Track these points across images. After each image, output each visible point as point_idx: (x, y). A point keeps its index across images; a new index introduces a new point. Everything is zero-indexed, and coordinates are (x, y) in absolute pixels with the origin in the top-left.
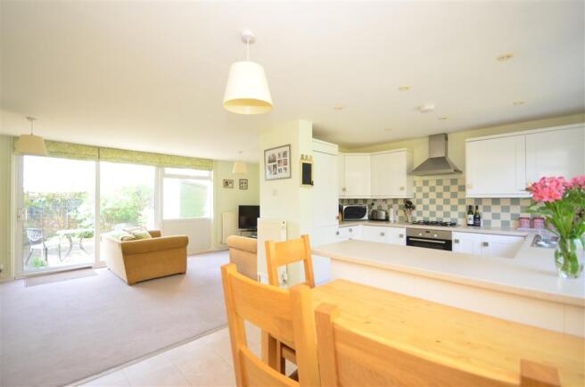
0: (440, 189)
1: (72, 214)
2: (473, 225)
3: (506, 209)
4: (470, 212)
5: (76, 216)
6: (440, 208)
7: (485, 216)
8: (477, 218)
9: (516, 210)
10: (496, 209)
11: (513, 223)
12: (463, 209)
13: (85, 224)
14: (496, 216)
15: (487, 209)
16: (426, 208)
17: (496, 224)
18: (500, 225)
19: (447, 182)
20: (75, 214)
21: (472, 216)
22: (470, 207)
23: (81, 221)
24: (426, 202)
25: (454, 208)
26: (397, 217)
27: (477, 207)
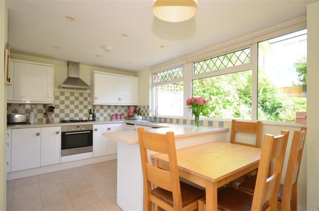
0: (72, 98)
2: (92, 120)
3: (106, 111)
4: (90, 113)
6: (72, 111)
7: (97, 115)
8: (94, 116)
9: (109, 111)
10: (102, 111)
11: (108, 118)
12: (86, 111)
14: (102, 115)
15: (98, 111)
16: (62, 111)
17: (102, 119)
18: (103, 120)
19: (77, 94)
21: (91, 115)
22: (91, 110)
24: (62, 107)
25: (81, 111)
26: (36, 119)
27: (94, 110)
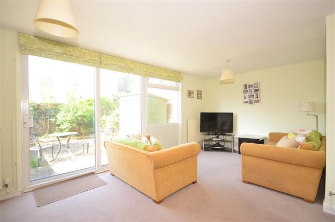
1: (53, 120)
5: (55, 121)
13: (62, 127)
20: (54, 120)
23: (59, 125)
